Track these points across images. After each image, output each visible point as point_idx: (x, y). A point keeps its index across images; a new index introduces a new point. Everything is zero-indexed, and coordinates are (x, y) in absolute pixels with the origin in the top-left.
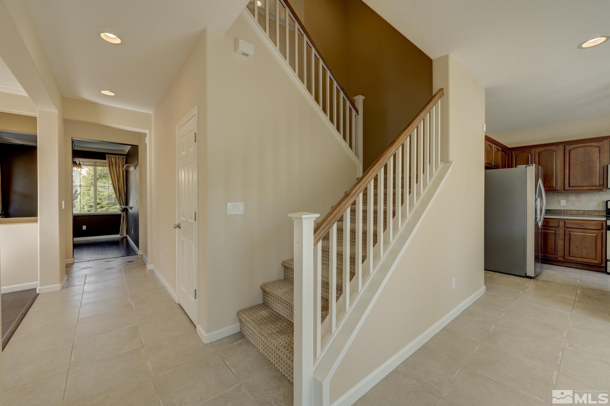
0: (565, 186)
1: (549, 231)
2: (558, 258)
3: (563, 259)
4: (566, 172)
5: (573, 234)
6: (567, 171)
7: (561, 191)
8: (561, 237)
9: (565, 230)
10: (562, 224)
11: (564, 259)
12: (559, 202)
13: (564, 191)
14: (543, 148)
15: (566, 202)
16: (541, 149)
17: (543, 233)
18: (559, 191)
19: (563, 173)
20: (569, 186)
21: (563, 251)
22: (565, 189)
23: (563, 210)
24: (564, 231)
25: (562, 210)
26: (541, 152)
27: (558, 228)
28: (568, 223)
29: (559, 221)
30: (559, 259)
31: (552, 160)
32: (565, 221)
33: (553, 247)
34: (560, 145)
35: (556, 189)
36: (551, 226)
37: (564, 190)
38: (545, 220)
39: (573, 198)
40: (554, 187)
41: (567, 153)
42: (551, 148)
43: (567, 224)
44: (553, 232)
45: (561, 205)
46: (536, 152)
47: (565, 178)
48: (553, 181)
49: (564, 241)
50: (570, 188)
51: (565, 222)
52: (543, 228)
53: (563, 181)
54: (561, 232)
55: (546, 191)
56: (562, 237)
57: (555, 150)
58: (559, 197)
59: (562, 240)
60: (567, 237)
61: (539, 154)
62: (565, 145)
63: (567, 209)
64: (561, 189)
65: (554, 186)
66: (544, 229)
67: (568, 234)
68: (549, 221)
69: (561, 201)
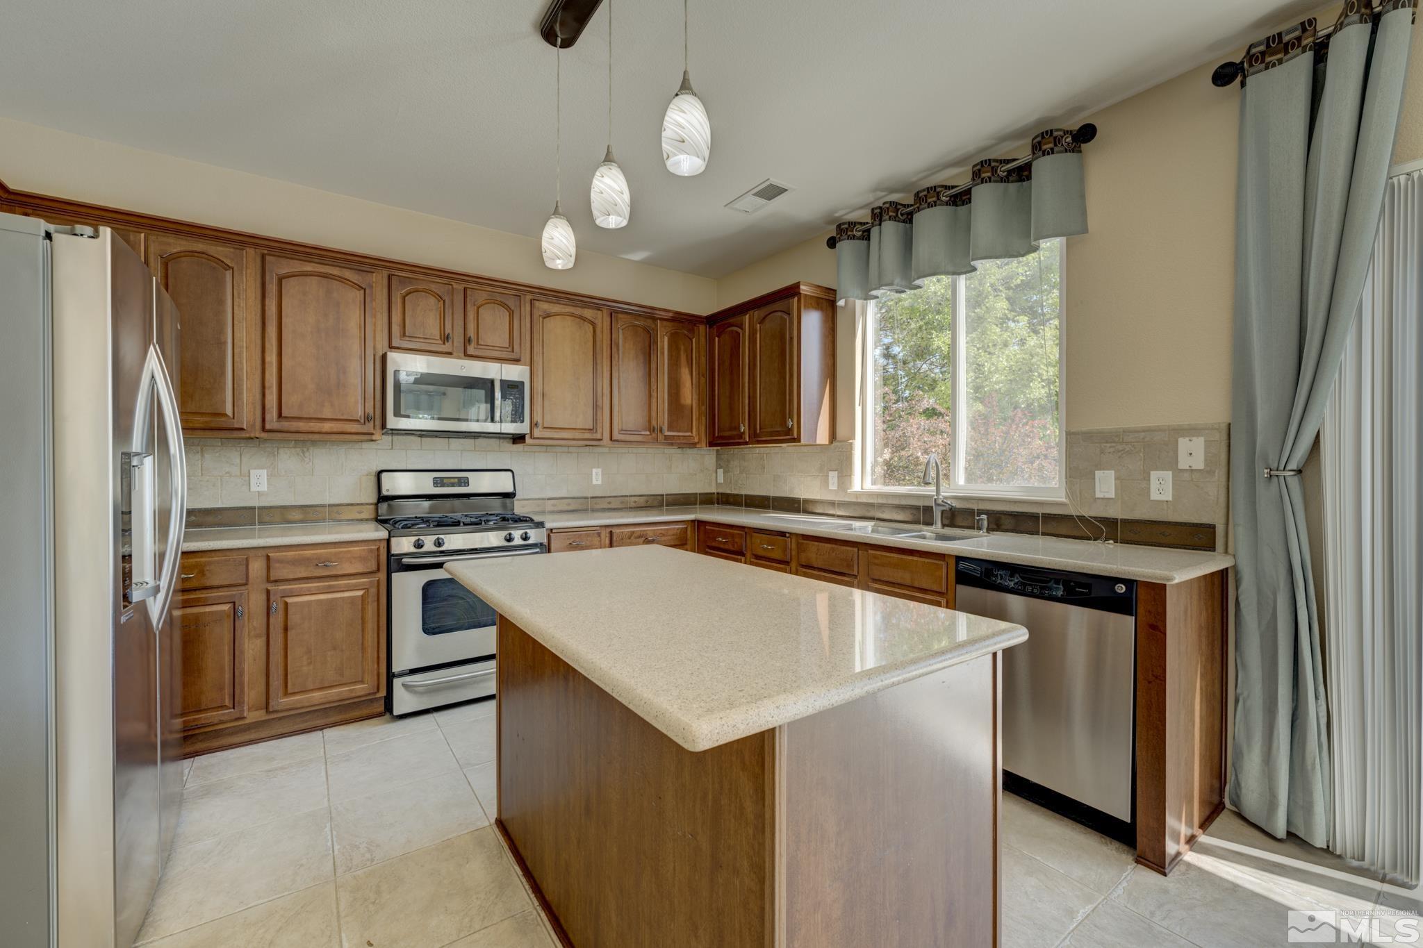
0: (268, 417)
1: (208, 609)
2: (244, 718)
3: (263, 712)
4: (268, 359)
5: (296, 603)
6: (272, 358)
7: (252, 435)
8: (255, 623)
9: (268, 592)
10: (257, 567)
11: (268, 712)
12: (247, 478)
13: (264, 435)
14: (183, 242)
15: (270, 476)
16: (177, 245)
17: (178, 624)
18: (243, 435)
19: (259, 362)
20: (280, 415)
21: (263, 681)
22: (268, 427)
23: (260, 508)
24: (264, 597)
25: (255, 508)
26: (175, 257)
27: (243, 588)
28: (280, 561)
29: (247, 560)
30: (247, 721)
31: (221, 302)
32: (267, 555)
33: (228, 676)
34: (248, 249)
35: (236, 426)
36: (215, 582)
37: (263, 429)
38: (192, 561)
39: (288, 460)
40: (225, 415)
41: (272, 288)
42: (213, 248)
43: (277, 565)
44: (226, 607)
45: (254, 488)
46: (152, 249)
47: (267, 384)
48: (223, 389)
49: (264, 638)
50: (286, 425)
51: (268, 558)
52: (180, 597)
53: (258, 397)
54: (255, 601)
55: (189, 429)
56: (258, 622)
57: (227, 261)
58: (245, 459)
59: (257, 636)
60: (277, 620)
61: (166, 265)
62: (266, 252)
63: (272, 504)
64: (253, 426)
65: (229, 412)
66: (186, 604)
67: (281, 606)
68: (210, 563)
69: (252, 472)
